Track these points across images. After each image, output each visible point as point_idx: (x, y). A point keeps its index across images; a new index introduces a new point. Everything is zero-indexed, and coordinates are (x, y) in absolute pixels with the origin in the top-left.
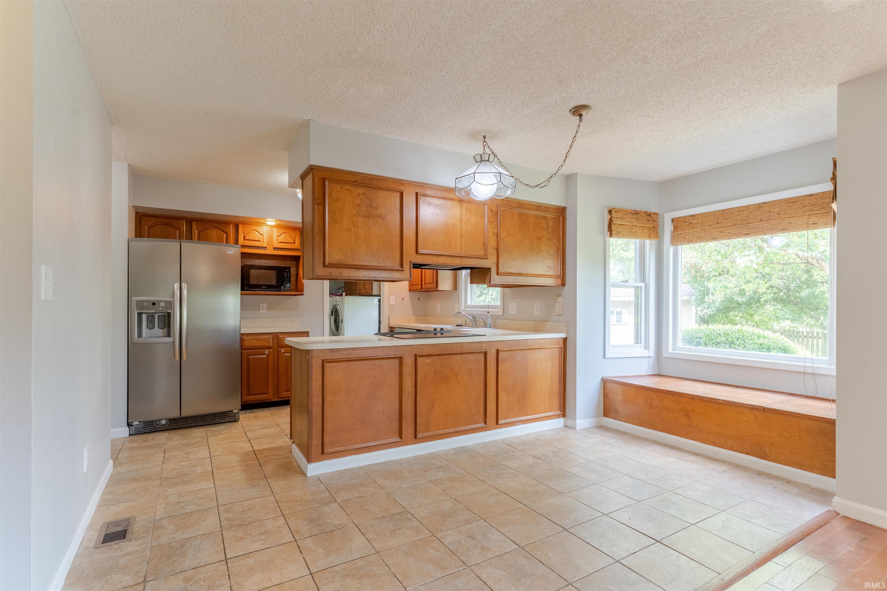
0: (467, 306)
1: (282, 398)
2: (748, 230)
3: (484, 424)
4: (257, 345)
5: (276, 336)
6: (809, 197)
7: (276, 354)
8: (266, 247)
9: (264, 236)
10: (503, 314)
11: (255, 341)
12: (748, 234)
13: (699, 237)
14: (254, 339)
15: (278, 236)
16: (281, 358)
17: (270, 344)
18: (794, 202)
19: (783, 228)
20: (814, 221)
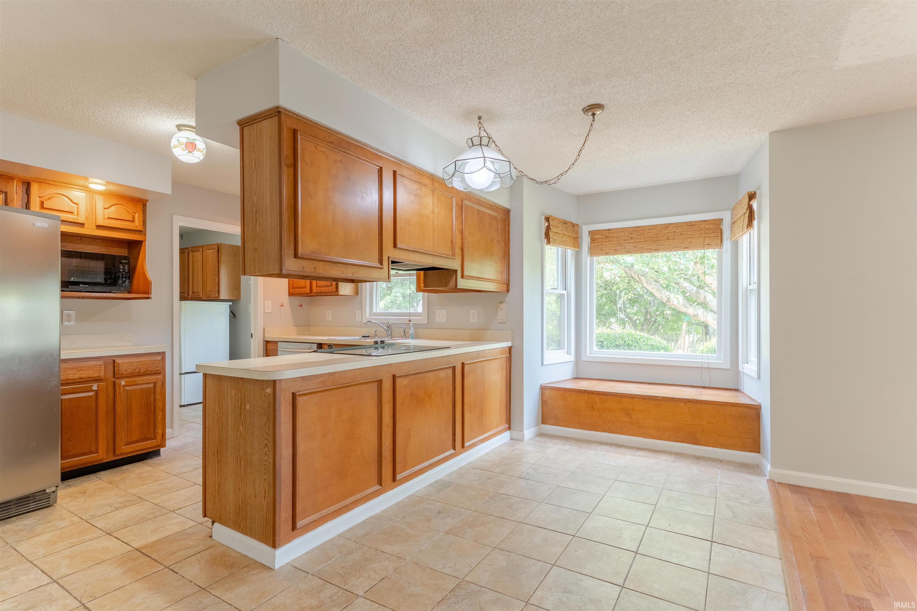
0: (372, 314)
1: (122, 454)
2: (657, 247)
3: (453, 450)
4: (76, 377)
5: (112, 361)
6: (704, 223)
7: (111, 389)
8: (83, 224)
9: (80, 205)
10: (428, 322)
11: (73, 371)
12: (657, 250)
13: (615, 249)
14: (72, 369)
15: (105, 208)
16: (120, 393)
17: (100, 373)
18: (693, 225)
19: (685, 246)
20: (708, 242)
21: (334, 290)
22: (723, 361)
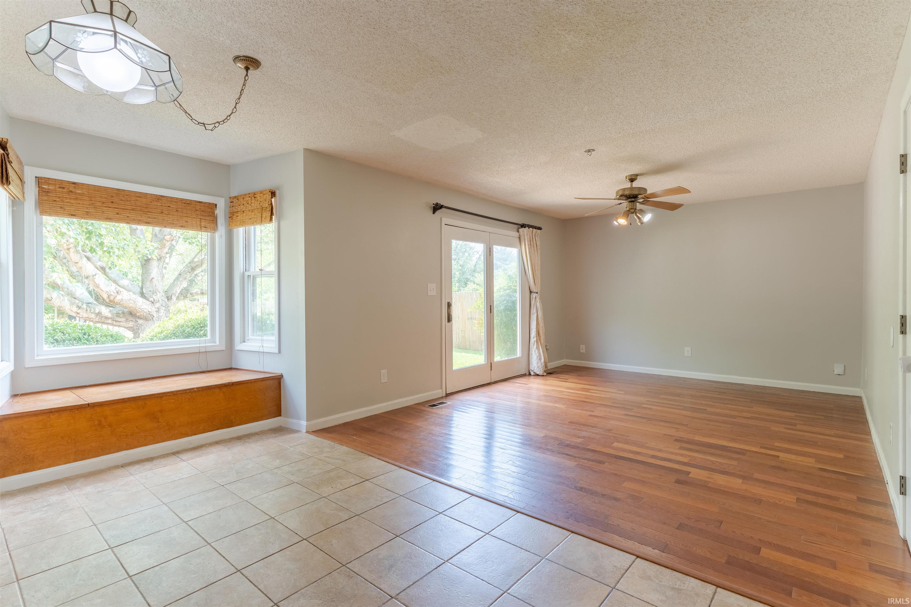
18: (188, 204)
19: (182, 225)
20: (205, 225)
22: (218, 343)
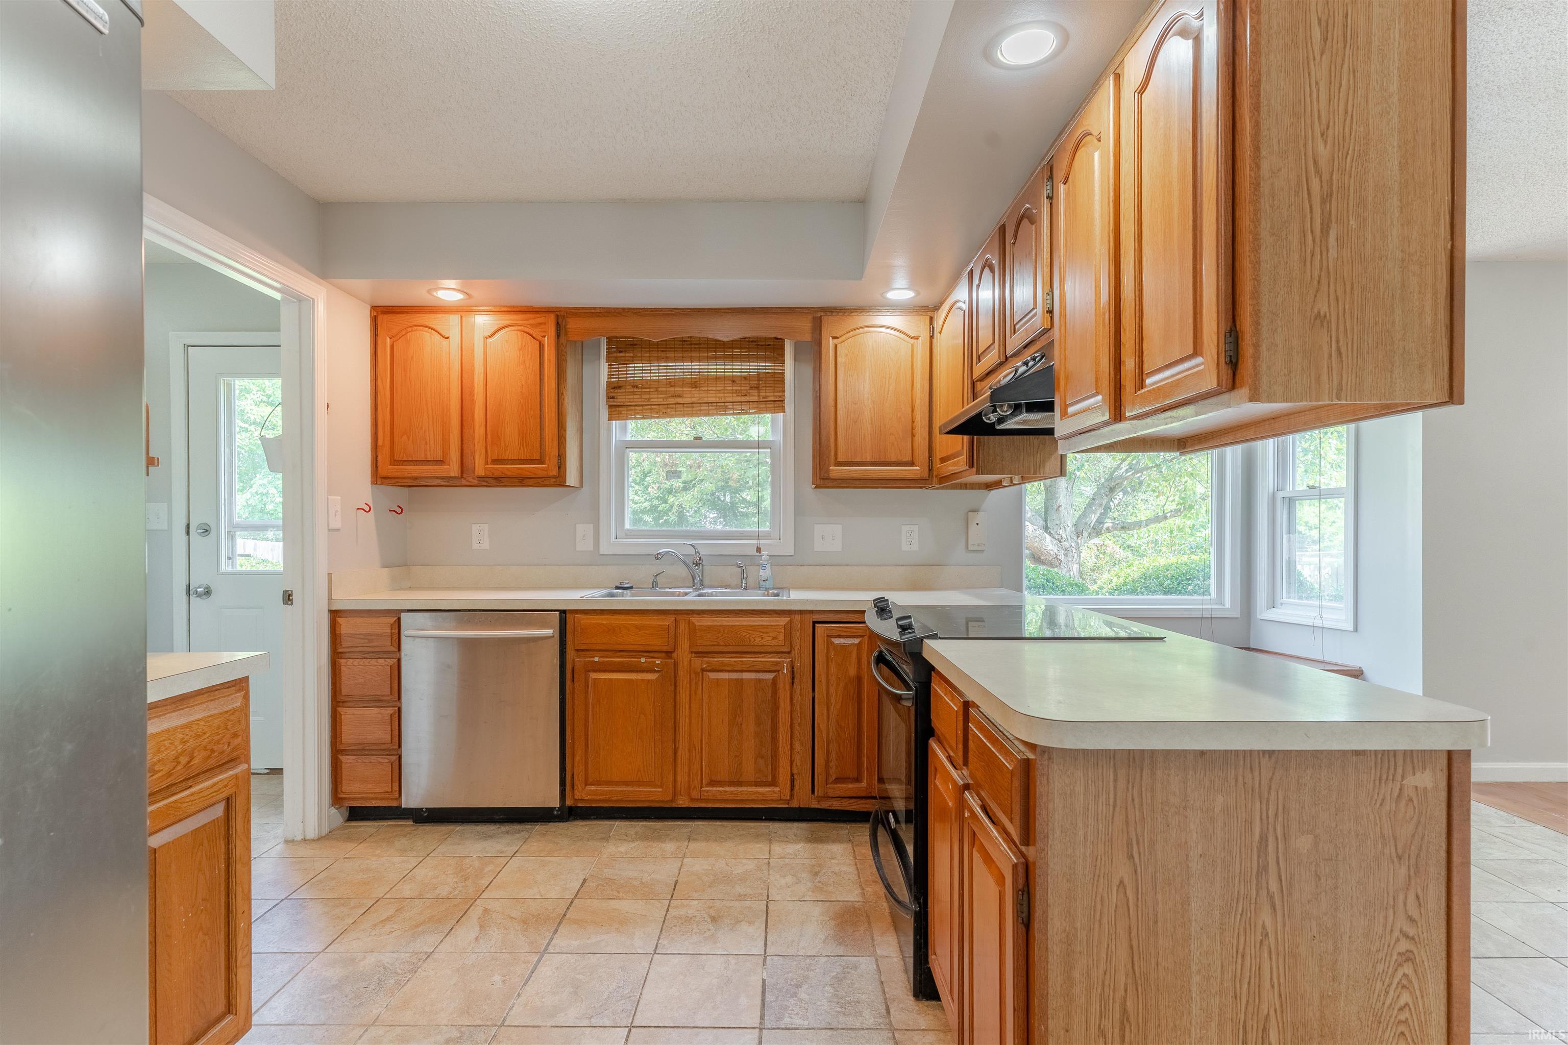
10: (795, 552)
21: (554, 472)
22: (1228, 605)
